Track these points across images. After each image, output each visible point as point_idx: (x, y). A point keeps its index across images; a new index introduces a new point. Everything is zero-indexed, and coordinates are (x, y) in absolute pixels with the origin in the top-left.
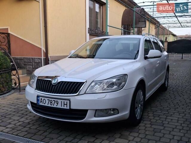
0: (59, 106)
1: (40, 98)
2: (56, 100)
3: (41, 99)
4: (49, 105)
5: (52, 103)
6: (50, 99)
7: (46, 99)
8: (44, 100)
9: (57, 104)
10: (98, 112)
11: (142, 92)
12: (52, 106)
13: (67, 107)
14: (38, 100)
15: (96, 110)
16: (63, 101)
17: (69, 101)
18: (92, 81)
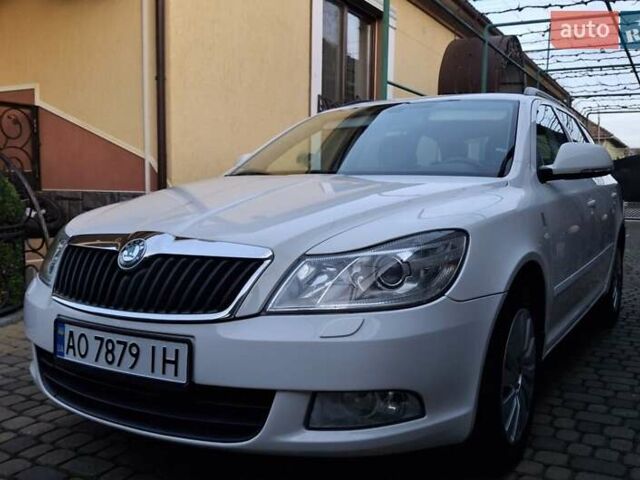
0: (143, 371)
1: (68, 328)
2: (131, 340)
3: (71, 334)
4: (102, 365)
5: (111, 352)
6: (107, 336)
7: (91, 334)
8: (83, 339)
9: (134, 359)
10: (322, 406)
11: (529, 321)
12: (114, 368)
13: (176, 374)
14: (58, 339)
15: (314, 395)
16: (160, 345)
17: (186, 346)
18: (302, 252)
